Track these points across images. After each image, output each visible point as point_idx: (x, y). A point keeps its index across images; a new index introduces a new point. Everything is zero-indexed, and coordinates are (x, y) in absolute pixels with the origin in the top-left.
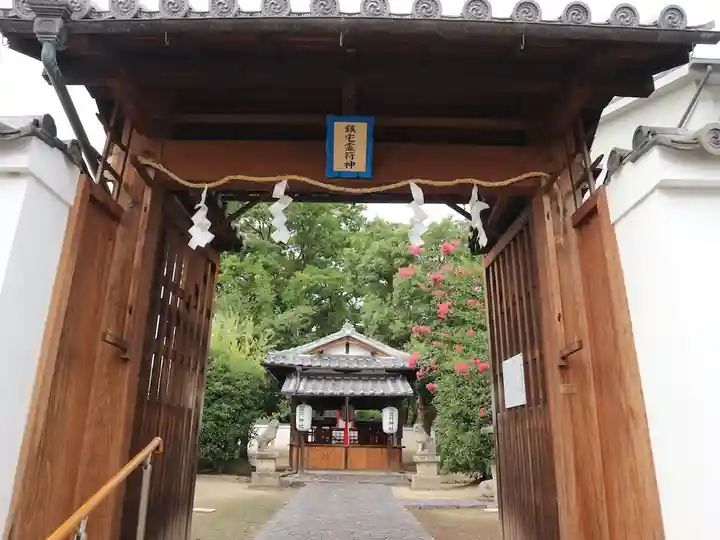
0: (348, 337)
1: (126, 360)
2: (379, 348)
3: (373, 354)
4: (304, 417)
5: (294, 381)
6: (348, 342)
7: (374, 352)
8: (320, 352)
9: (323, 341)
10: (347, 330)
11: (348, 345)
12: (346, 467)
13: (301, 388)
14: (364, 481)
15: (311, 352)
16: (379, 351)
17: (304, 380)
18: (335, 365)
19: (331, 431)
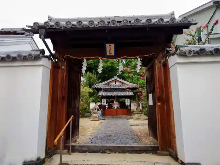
0: (116, 80)
1: (65, 100)
2: (124, 82)
3: (122, 84)
4: (104, 102)
5: (101, 92)
6: (116, 81)
7: (123, 83)
8: (108, 84)
9: (109, 81)
10: (116, 78)
11: (116, 82)
12: (116, 114)
13: (103, 94)
14: (121, 118)
15: (106, 84)
16: (124, 83)
17: (104, 92)
18: (112, 87)
19: (112, 104)
